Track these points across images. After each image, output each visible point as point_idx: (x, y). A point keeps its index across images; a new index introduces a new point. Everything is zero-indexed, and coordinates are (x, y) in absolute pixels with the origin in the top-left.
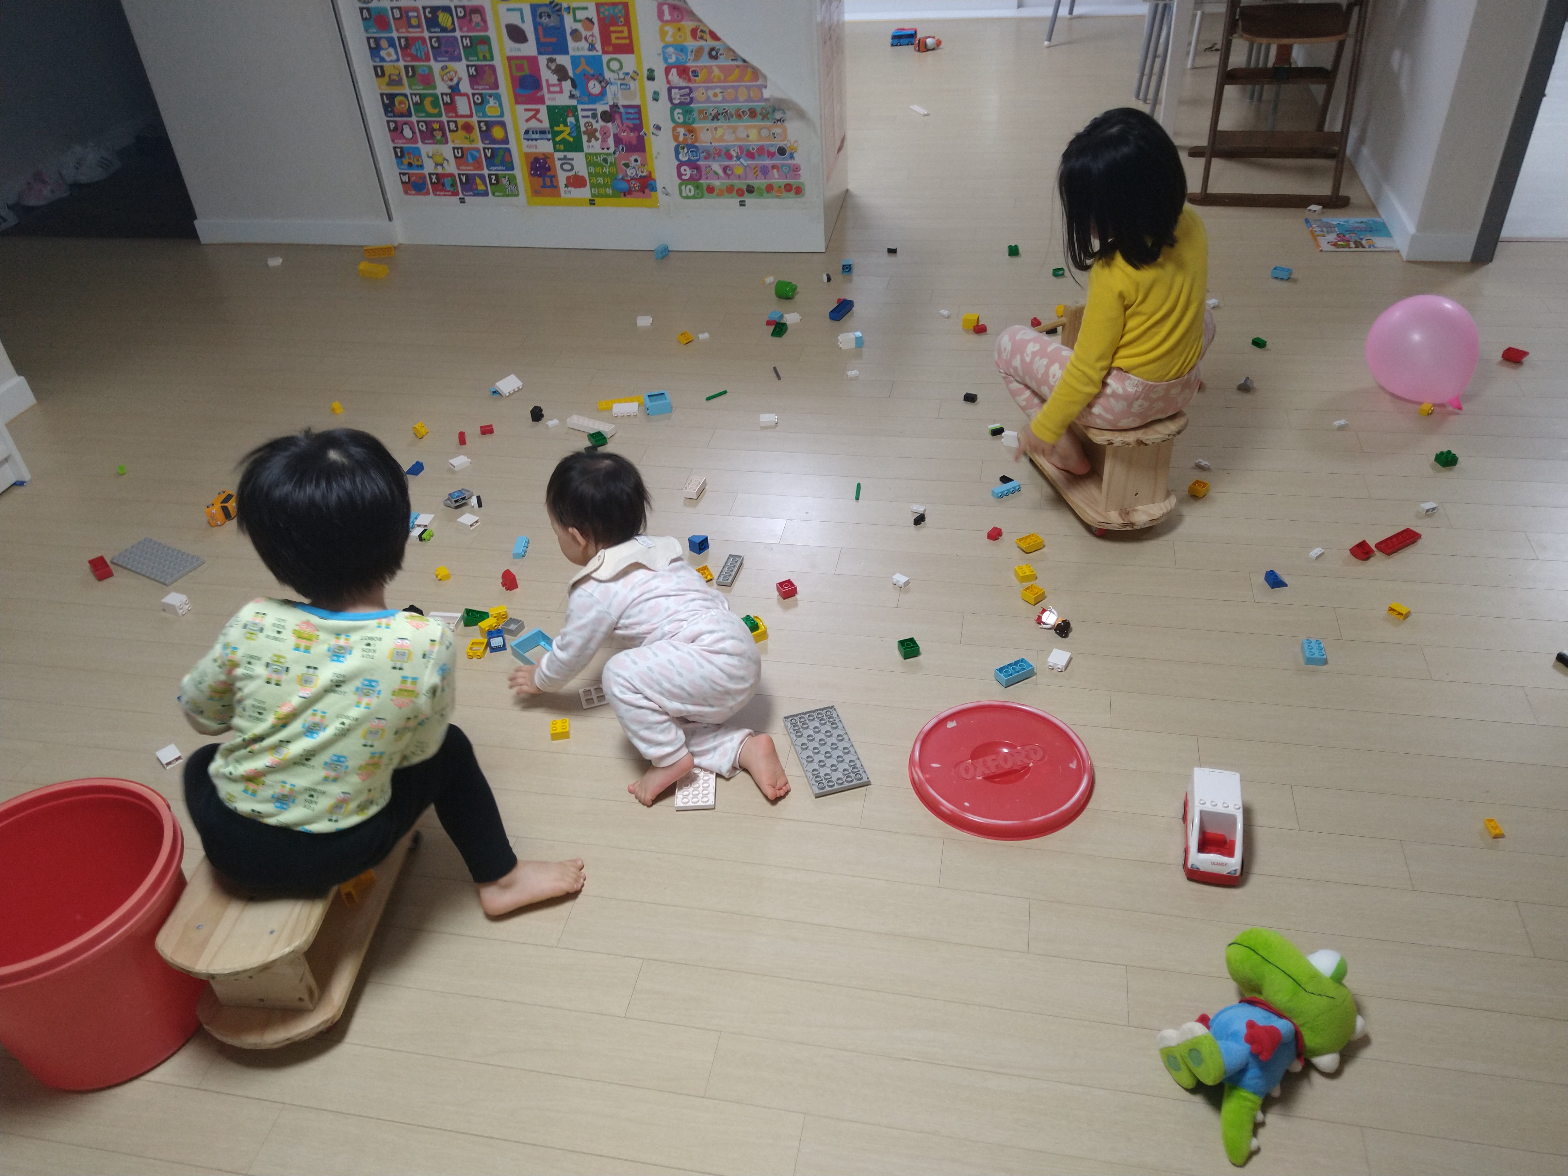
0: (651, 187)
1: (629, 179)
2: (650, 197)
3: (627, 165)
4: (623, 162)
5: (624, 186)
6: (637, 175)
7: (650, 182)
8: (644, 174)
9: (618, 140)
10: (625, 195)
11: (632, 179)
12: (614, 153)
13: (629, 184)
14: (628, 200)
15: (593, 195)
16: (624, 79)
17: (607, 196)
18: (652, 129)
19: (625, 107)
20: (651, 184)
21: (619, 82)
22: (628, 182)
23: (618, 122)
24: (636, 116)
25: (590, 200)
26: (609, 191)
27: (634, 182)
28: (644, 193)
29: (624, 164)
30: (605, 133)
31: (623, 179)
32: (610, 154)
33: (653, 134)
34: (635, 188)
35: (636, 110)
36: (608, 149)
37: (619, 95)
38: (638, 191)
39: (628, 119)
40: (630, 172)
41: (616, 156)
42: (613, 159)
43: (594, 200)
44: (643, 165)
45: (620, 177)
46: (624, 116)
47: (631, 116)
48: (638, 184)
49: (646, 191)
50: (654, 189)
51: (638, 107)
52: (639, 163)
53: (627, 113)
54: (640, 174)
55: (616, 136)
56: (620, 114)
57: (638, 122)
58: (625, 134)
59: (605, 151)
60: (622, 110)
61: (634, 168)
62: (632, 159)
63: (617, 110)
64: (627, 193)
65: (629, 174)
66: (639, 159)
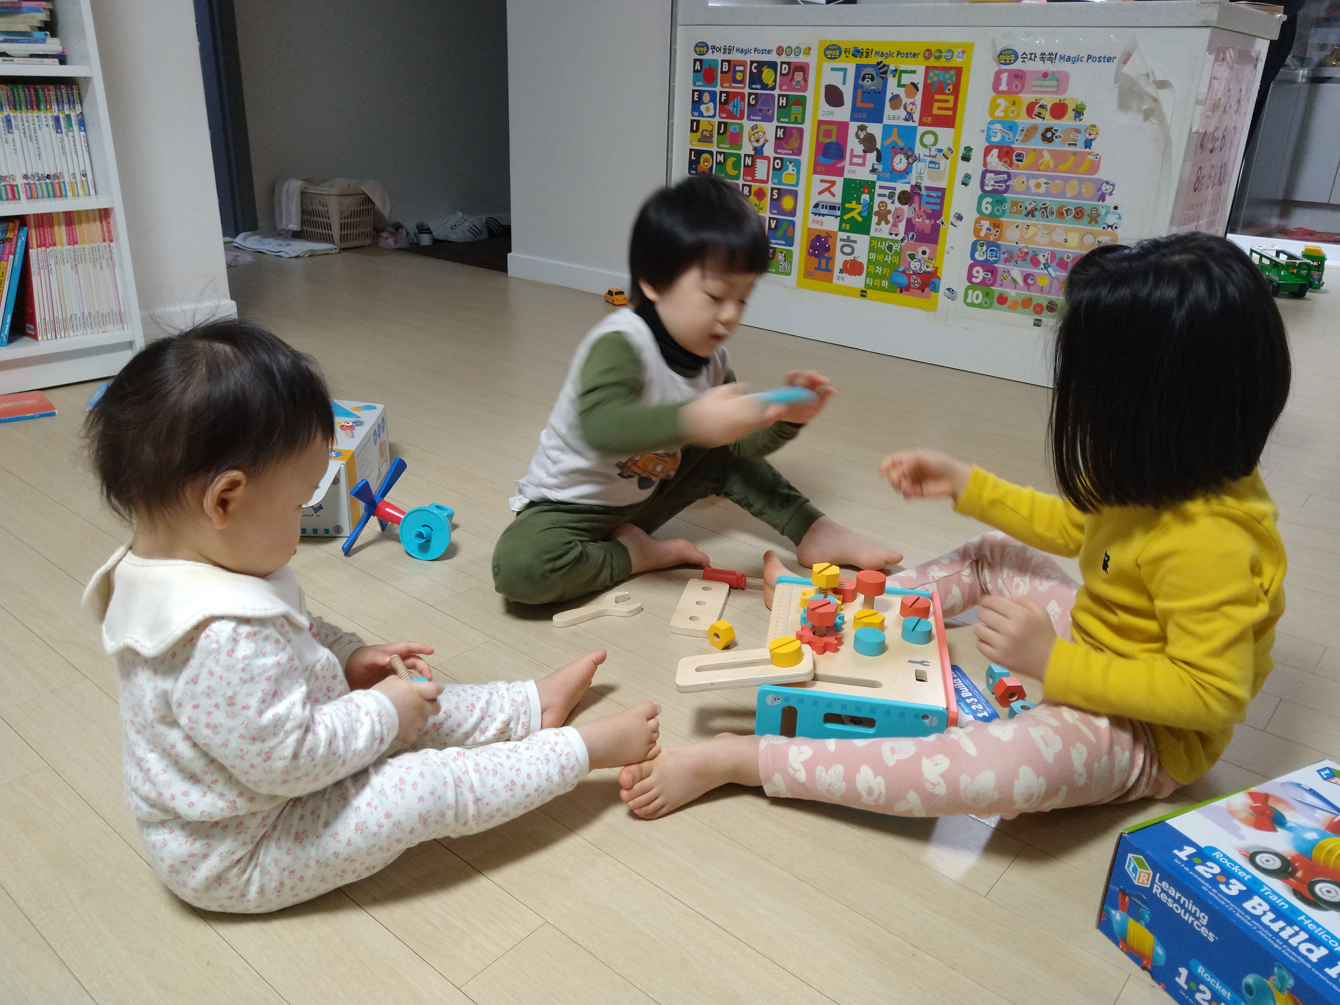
0: (933, 286)
1: (911, 272)
2: (929, 297)
3: (912, 257)
4: (909, 252)
5: (903, 280)
6: (921, 269)
7: (935, 280)
8: (929, 270)
9: (910, 226)
10: (901, 292)
11: (915, 273)
12: (902, 241)
13: (909, 280)
14: (904, 297)
15: (867, 286)
16: (935, 157)
17: (882, 289)
18: (952, 219)
19: (927, 188)
20: (934, 283)
21: (929, 159)
22: (909, 276)
23: (915, 205)
24: (938, 201)
25: (862, 291)
26: (885, 283)
27: (914, 277)
28: (923, 291)
29: (909, 255)
30: (898, 217)
31: (904, 272)
32: (897, 241)
33: (952, 224)
34: (915, 283)
35: (940, 194)
36: (896, 235)
37: (925, 176)
38: (917, 288)
39: (927, 203)
40: (914, 265)
41: (903, 244)
42: (899, 247)
43: (866, 292)
44: (931, 259)
45: (901, 269)
46: (925, 199)
47: (932, 200)
48: (919, 280)
49: (927, 289)
50: (936, 289)
51: (943, 190)
52: (926, 256)
53: (928, 196)
54: (924, 268)
55: (909, 221)
56: (920, 196)
57: (938, 207)
58: (920, 220)
59: (893, 237)
60: (924, 192)
61: (919, 261)
62: (920, 250)
63: (919, 191)
64: (904, 289)
65: (912, 267)
66: (928, 251)
